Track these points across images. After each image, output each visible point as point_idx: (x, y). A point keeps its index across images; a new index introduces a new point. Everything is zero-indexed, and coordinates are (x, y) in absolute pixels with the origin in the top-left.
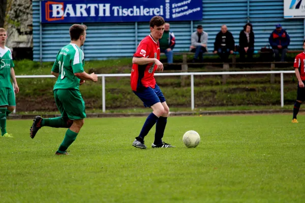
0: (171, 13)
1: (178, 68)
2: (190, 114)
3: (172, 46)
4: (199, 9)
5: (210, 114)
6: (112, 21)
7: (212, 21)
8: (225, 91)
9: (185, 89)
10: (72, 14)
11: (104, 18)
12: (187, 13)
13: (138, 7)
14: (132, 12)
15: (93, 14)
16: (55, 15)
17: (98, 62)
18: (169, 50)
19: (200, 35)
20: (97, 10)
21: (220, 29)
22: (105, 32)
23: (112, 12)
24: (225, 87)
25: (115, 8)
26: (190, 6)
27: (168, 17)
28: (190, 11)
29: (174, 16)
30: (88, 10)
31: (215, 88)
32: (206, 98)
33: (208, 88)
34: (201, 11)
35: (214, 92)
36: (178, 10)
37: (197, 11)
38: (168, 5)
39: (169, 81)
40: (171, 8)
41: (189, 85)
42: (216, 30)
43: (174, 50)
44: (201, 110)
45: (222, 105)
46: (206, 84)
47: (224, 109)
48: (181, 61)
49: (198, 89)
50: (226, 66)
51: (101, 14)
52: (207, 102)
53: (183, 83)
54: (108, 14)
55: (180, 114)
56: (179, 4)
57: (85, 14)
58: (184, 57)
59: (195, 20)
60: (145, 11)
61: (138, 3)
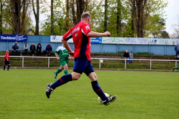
0: (18, 39)
1: (19, 55)
2: (22, 68)
3: (18, 48)
4: (26, 38)
5: (28, 69)
7: (30, 42)
8: (33, 62)
9: (21, 61)
12: (23, 39)
13: (8, 37)
14: (7, 38)
18: (17, 49)
19: (26, 46)
21: (32, 44)
24: (32, 61)
25: (2, 37)
26: (24, 37)
27: (17, 40)
28: (24, 39)
29: (19, 40)
31: (30, 61)
32: (27, 64)
33: (28, 61)
34: (27, 39)
35: (29, 62)
36: (20, 38)
37: (26, 39)
38: (17, 37)
39: (16, 59)
40: (18, 38)
41: (22, 60)
42: (31, 44)
43: (18, 50)
44: (25, 67)
45: (32, 66)
46: (27, 60)
47: (32, 67)
48: (20, 53)
49: (25, 61)
50: (33, 55)
52: (27, 65)
53: (20, 60)
55: (19, 68)
56: (21, 37)
58: (21, 52)
59: (25, 41)
60: (10, 38)
61: (8, 36)
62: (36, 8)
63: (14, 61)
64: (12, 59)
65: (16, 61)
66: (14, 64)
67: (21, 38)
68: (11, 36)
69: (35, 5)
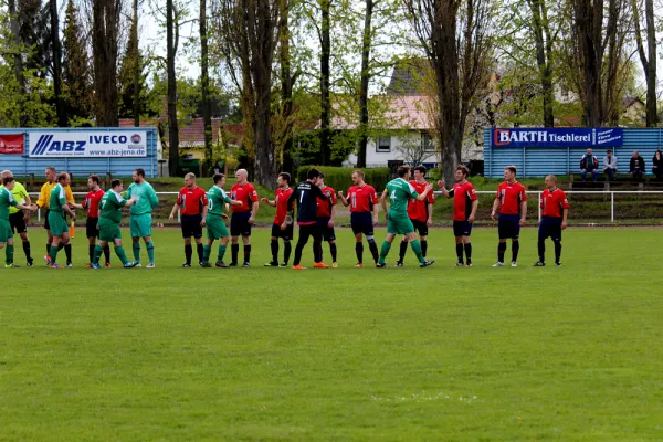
0: (597, 140)
1: (601, 187)
2: (610, 225)
3: (596, 166)
4: (619, 137)
5: (627, 225)
6: (548, 145)
7: (629, 147)
8: (640, 206)
9: (606, 204)
10: (516, 140)
11: (542, 143)
12: (610, 140)
13: (570, 135)
14: (565, 139)
15: (533, 140)
16: (502, 140)
17: (536, 179)
18: (594, 170)
20: (536, 137)
22: (542, 155)
23: (548, 138)
24: (640, 203)
25: (551, 135)
26: (612, 135)
27: (594, 143)
28: (612, 139)
29: (599, 142)
30: (529, 137)
31: (631, 203)
32: (624, 211)
33: (626, 203)
34: (622, 139)
35: (630, 207)
37: (618, 139)
38: (594, 134)
39: (594, 197)
40: (597, 136)
41: (610, 200)
44: (620, 222)
45: (637, 217)
46: (624, 200)
47: (638, 221)
49: (617, 203)
50: (641, 185)
51: (540, 140)
52: (624, 215)
53: (605, 200)
54: (545, 140)
55: (603, 225)
56: (604, 133)
57: (526, 140)
59: (617, 145)
60: (575, 138)
61: (570, 131)
62: (645, 45)
63: (587, 204)
64: (583, 198)
65: (593, 205)
66: (587, 212)
67: (603, 138)
68: (579, 132)
69: (644, 36)
